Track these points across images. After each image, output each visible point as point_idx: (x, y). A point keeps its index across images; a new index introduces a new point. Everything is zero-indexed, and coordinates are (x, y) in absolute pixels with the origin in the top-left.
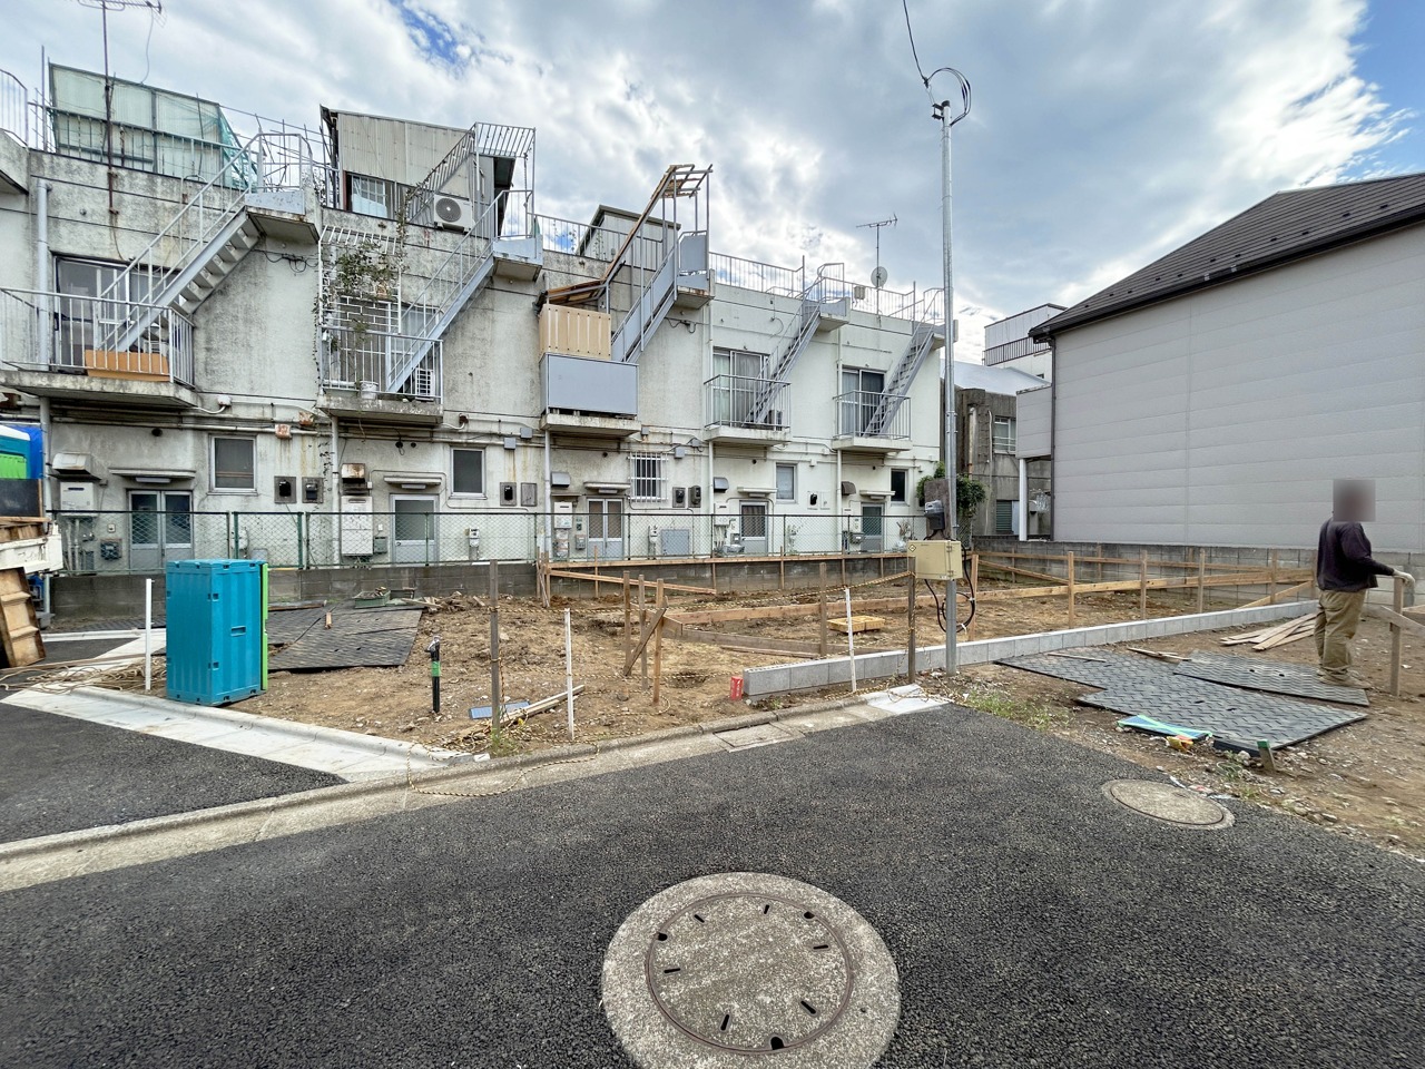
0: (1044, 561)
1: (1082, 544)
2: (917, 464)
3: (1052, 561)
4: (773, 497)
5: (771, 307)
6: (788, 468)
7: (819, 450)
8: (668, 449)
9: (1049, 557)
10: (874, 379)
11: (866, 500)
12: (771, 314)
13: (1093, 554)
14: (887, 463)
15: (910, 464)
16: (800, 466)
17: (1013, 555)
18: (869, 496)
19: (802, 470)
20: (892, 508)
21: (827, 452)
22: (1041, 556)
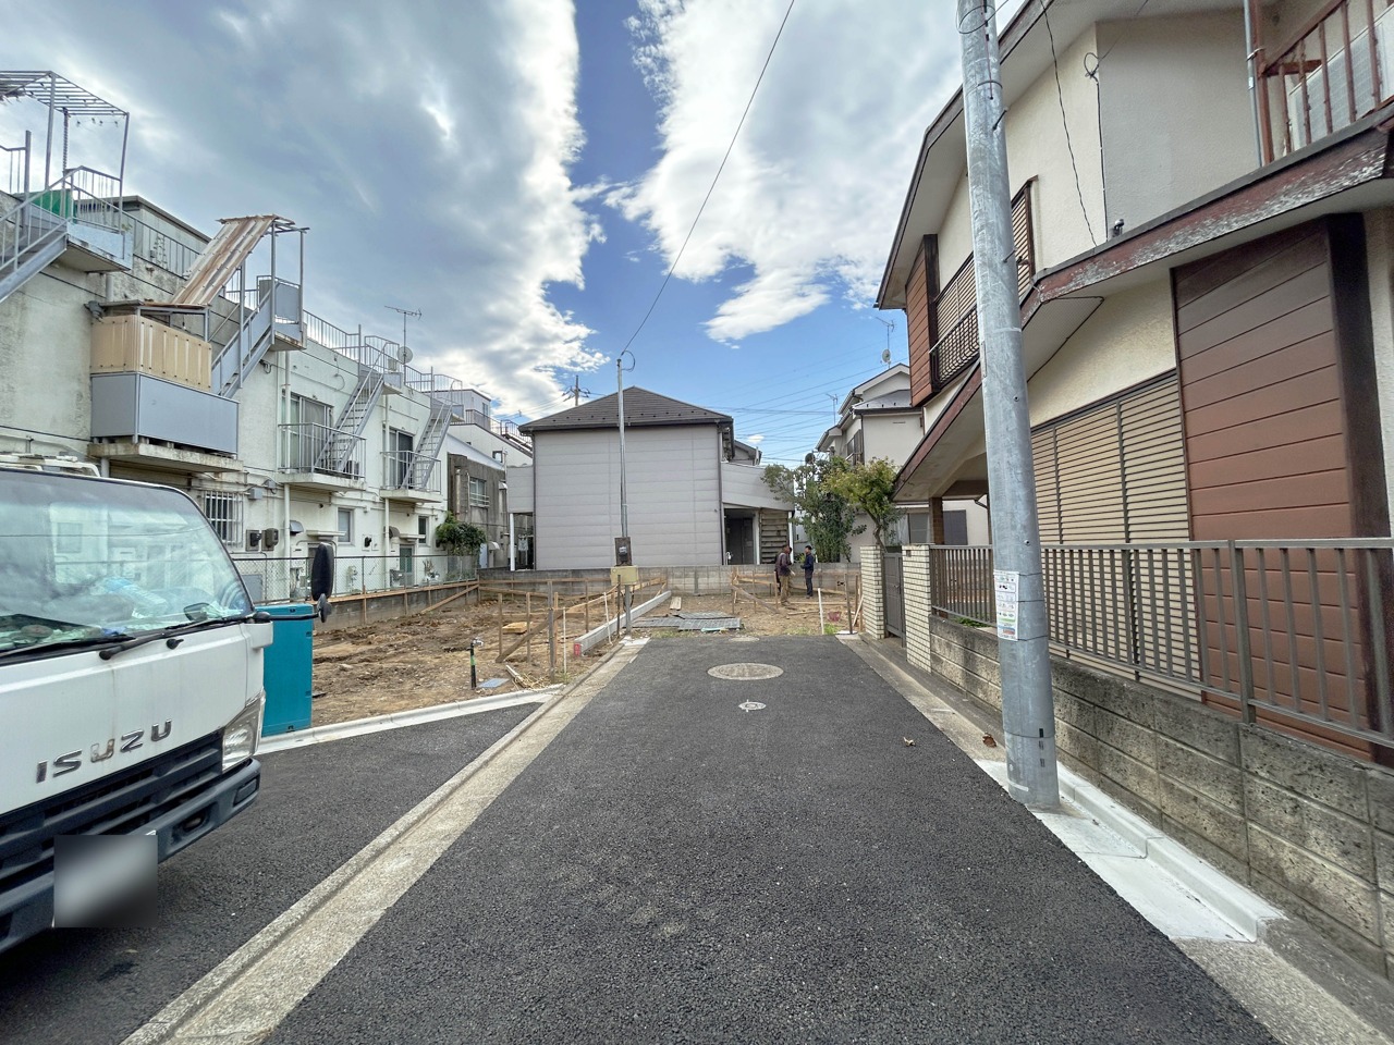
0: (534, 584)
1: (559, 571)
2: (435, 513)
3: (540, 583)
4: (335, 540)
5: (335, 363)
6: (347, 513)
7: (370, 497)
8: (242, 489)
9: (538, 580)
10: (406, 440)
11: (403, 543)
12: (334, 371)
13: (566, 577)
14: (417, 511)
15: (430, 513)
16: (357, 511)
17: (512, 581)
18: (406, 539)
19: (358, 513)
20: (420, 550)
21: (378, 500)
22: (533, 580)
